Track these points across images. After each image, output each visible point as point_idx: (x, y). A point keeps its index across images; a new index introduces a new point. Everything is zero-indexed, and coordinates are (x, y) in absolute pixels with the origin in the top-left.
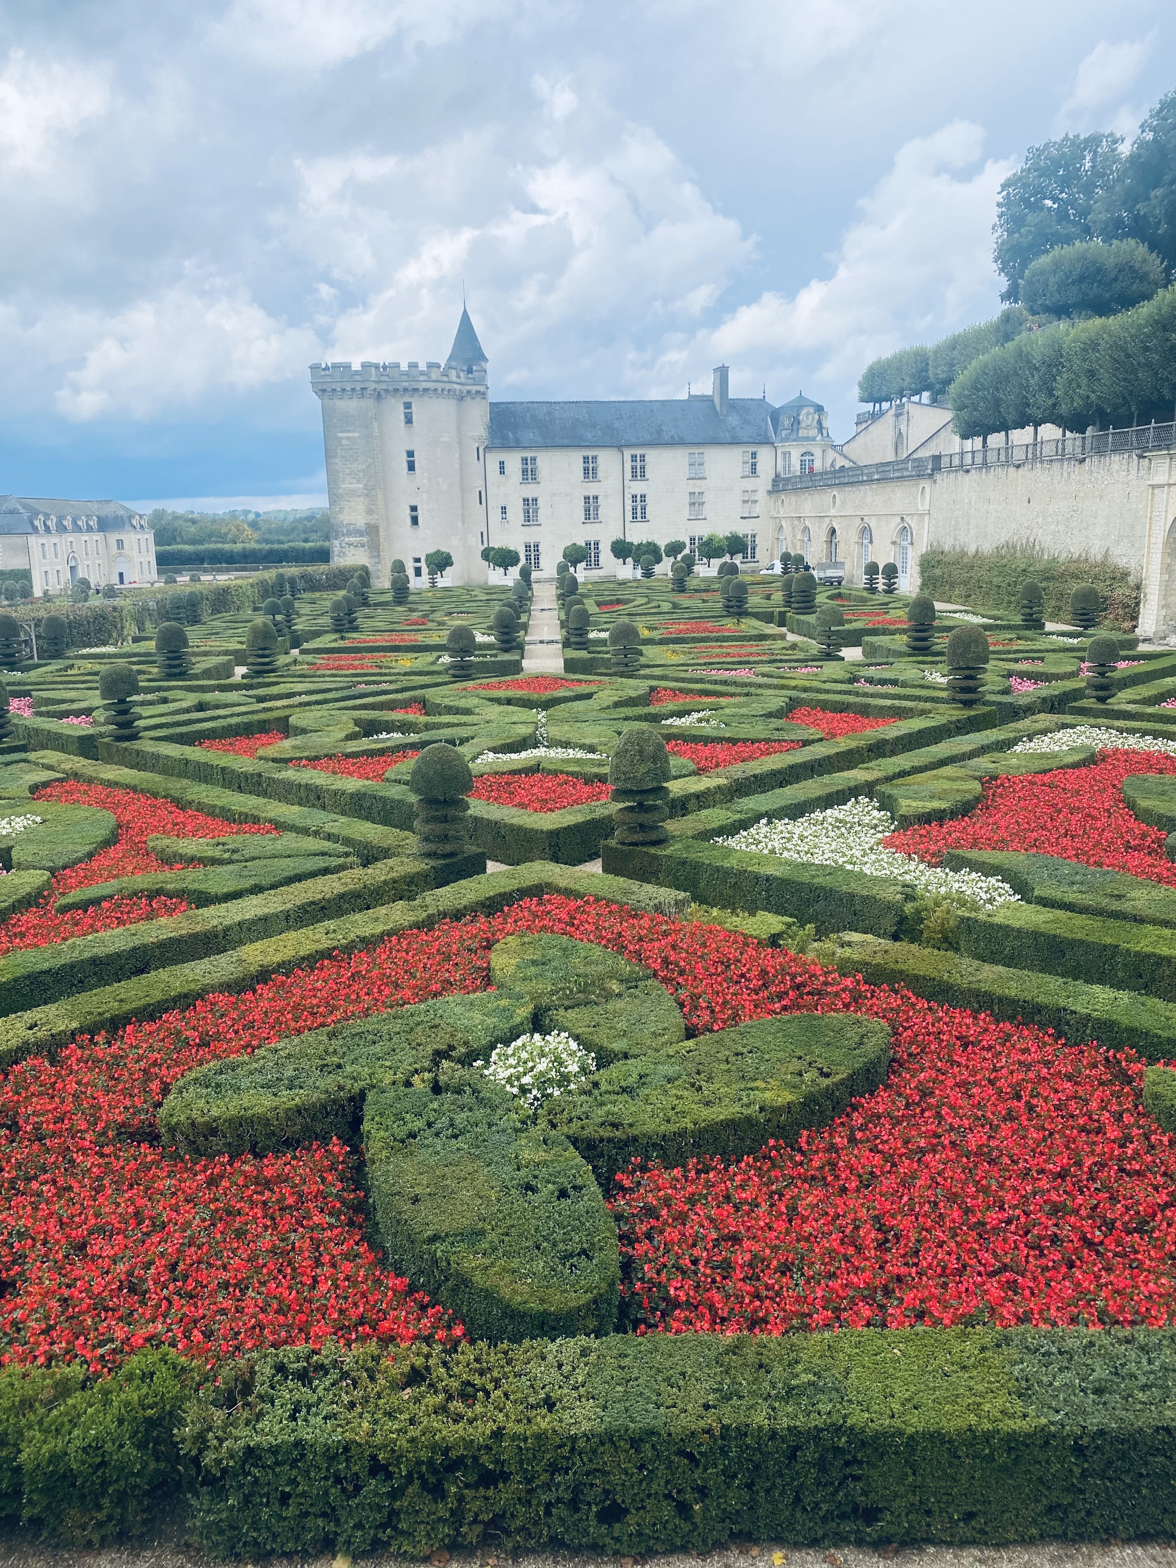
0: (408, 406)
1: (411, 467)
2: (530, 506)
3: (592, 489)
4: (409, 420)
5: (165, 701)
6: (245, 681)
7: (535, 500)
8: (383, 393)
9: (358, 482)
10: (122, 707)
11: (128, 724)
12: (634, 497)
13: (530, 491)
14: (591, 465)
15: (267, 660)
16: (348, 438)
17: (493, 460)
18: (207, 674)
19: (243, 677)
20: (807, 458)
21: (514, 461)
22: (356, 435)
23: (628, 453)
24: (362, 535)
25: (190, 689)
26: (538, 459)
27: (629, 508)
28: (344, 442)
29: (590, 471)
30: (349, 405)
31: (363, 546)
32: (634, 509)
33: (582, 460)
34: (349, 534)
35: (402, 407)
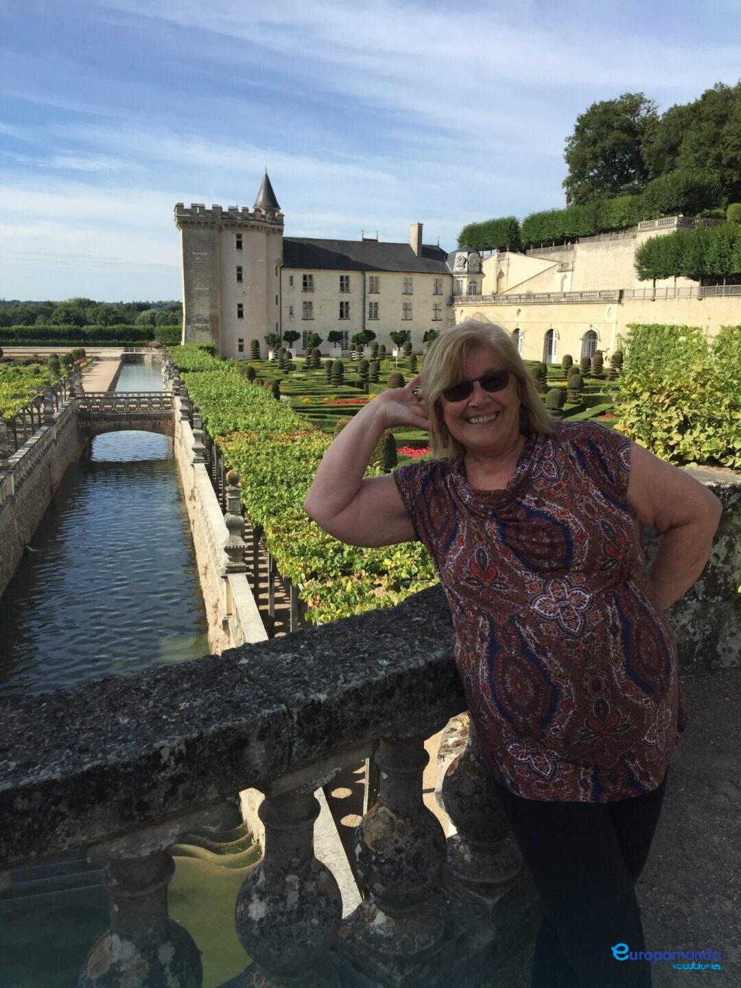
0: (239, 236)
1: (240, 278)
2: (308, 306)
3: (345, 298)
4: (239, 245)
7: (311, 303)
8: (223, 226)
9: (206, 286)
12: (371, 304)
13: (308, 297)
14: (345, 283)
16: (200, 256)
17: (287, 274)
20: (473, 285)
21: (298, 275)
22: (206, 254)
23: (368, 275)
26: (314, 277)
27: (367, 310)
28: (197, 258)
29: (344, 286)
30: (204, 233)
31: (207, 330)
32: (371, 312)
33: (339, 279)
34: (198, 321)
35: (235, 237)
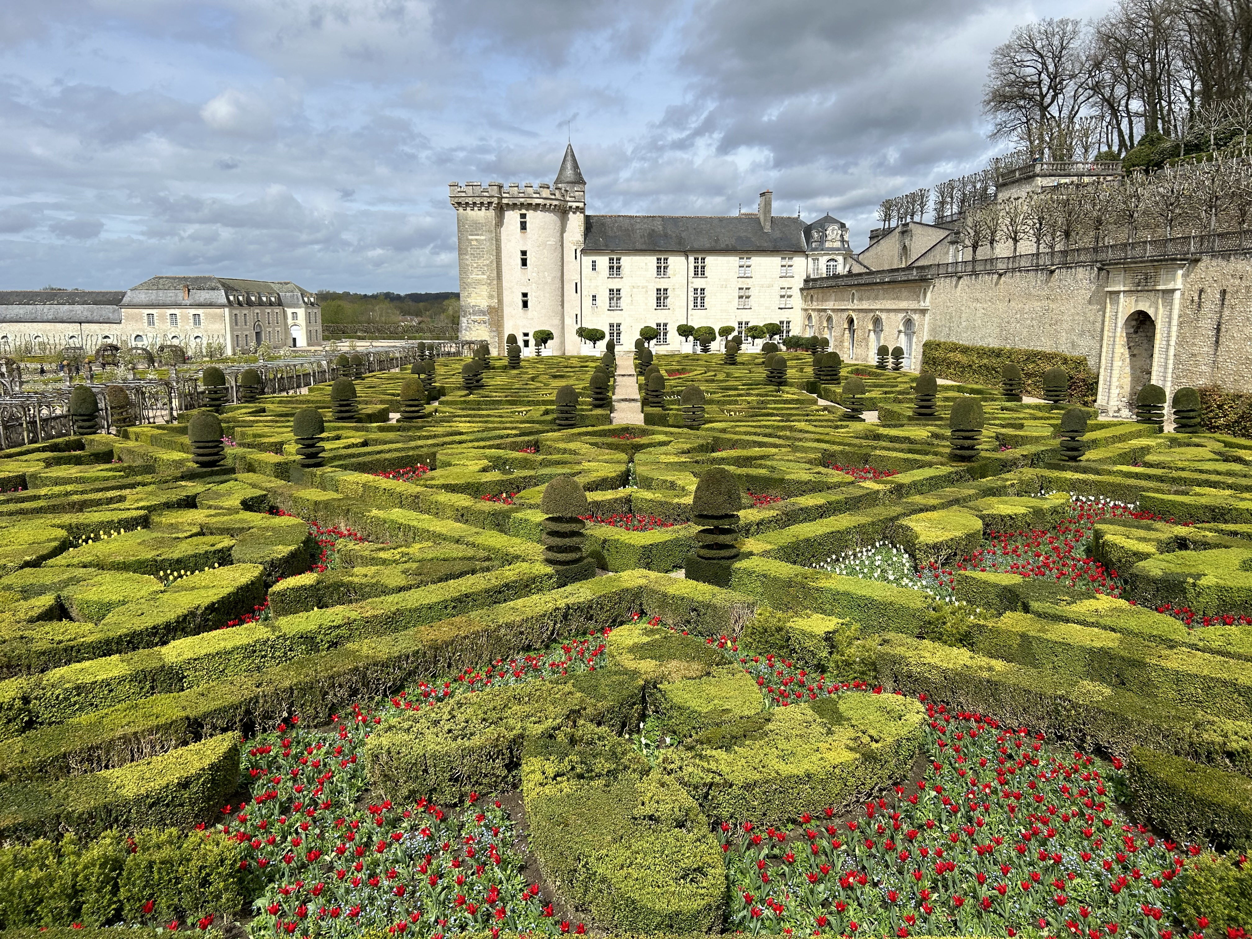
0: (523, 216)
1: (524, 263)
2: (615, 295)
3: (663, 284)
4: (523, 226)
5: (338, 438)
6: (400, 424)
7: (619, 290)
8: (504, 206)
9: (483, 274)
10: (310, 442)
11: (314, 455)
12: (696, 290)
15: (417, 409)
16: (477, 240)
17: (587, 260)
18: (371, 418)
19: (398, 421)
20: (832, 263)
22: (483, 238)
24: (484, 315)
25: (357, 429)
27: (691, 299)
28: (474, 243)
29: (661, 270)
30: (478, 215)
31: (485, 323)
32: (696, 299)
34: (474, 313)
35: (519, 217)
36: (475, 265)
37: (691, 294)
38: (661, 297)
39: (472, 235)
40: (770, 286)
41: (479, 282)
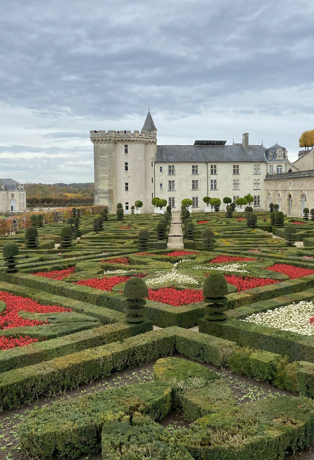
0: (126, 146)
1: (126, 169)
2: (171, 184)
3: (195, 178)
4: (126, 151)
5: (27, 257)
6: (59, 250)
7: (173, 181)
8: (117, 141)
9: (106, 174)
10: (11, 260)
11: (13, 266)
12: (212, 181)
13: (171, 178)
14: (195, 169)
15: (68, 242)
16: (103, 157)
17: (158, 166)
18: (45, 247)
19: (58, 248)
20: (279, 168)
21: (166, 167)
22: (106, 156)
23: (209, 165)
24: (106, 194)
25: (37, 253)
26: (175, 167)
27: (210, 185)
28: (102, 159)
29: (195, 171)
30: (105, 146)
31: (106, 198)
32: (212, 185)
33: (192, 167)
34: (101, 193)
35: (124, 146)
36: (102, 170)
37: (210, 183)
38: (195, 185)
39: (101, 155)
40: (249, 179)
41: (104, 178)
